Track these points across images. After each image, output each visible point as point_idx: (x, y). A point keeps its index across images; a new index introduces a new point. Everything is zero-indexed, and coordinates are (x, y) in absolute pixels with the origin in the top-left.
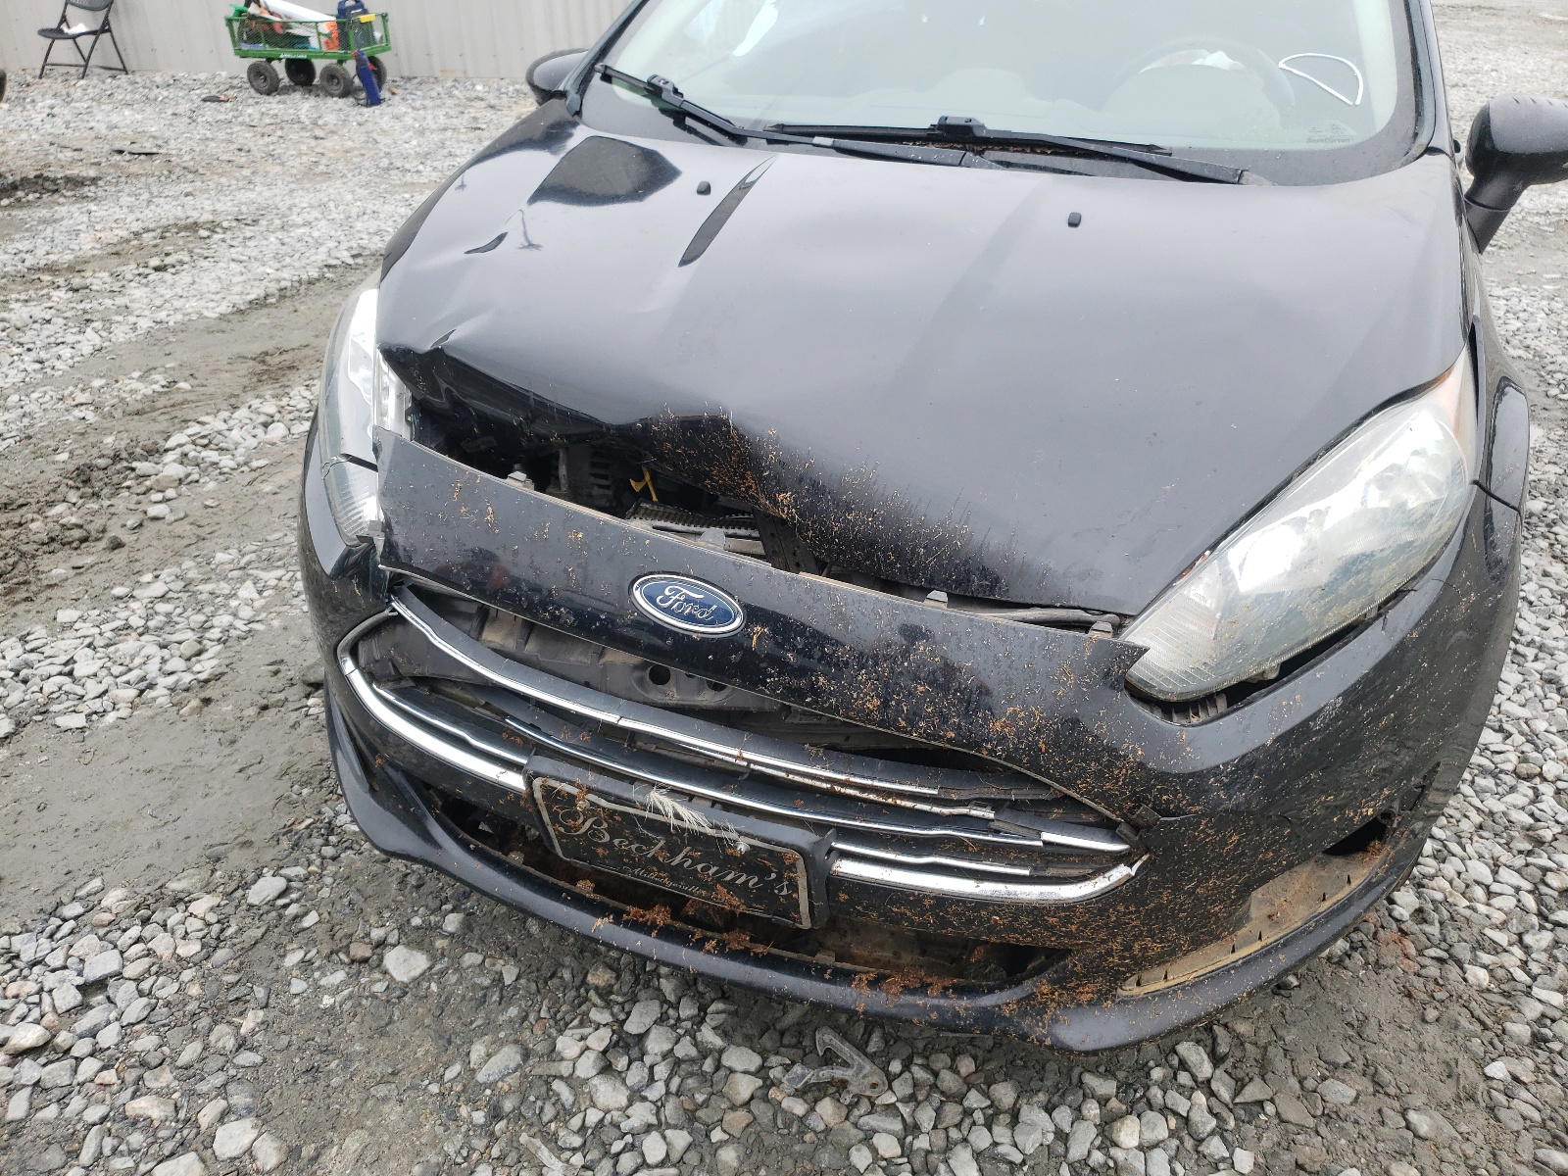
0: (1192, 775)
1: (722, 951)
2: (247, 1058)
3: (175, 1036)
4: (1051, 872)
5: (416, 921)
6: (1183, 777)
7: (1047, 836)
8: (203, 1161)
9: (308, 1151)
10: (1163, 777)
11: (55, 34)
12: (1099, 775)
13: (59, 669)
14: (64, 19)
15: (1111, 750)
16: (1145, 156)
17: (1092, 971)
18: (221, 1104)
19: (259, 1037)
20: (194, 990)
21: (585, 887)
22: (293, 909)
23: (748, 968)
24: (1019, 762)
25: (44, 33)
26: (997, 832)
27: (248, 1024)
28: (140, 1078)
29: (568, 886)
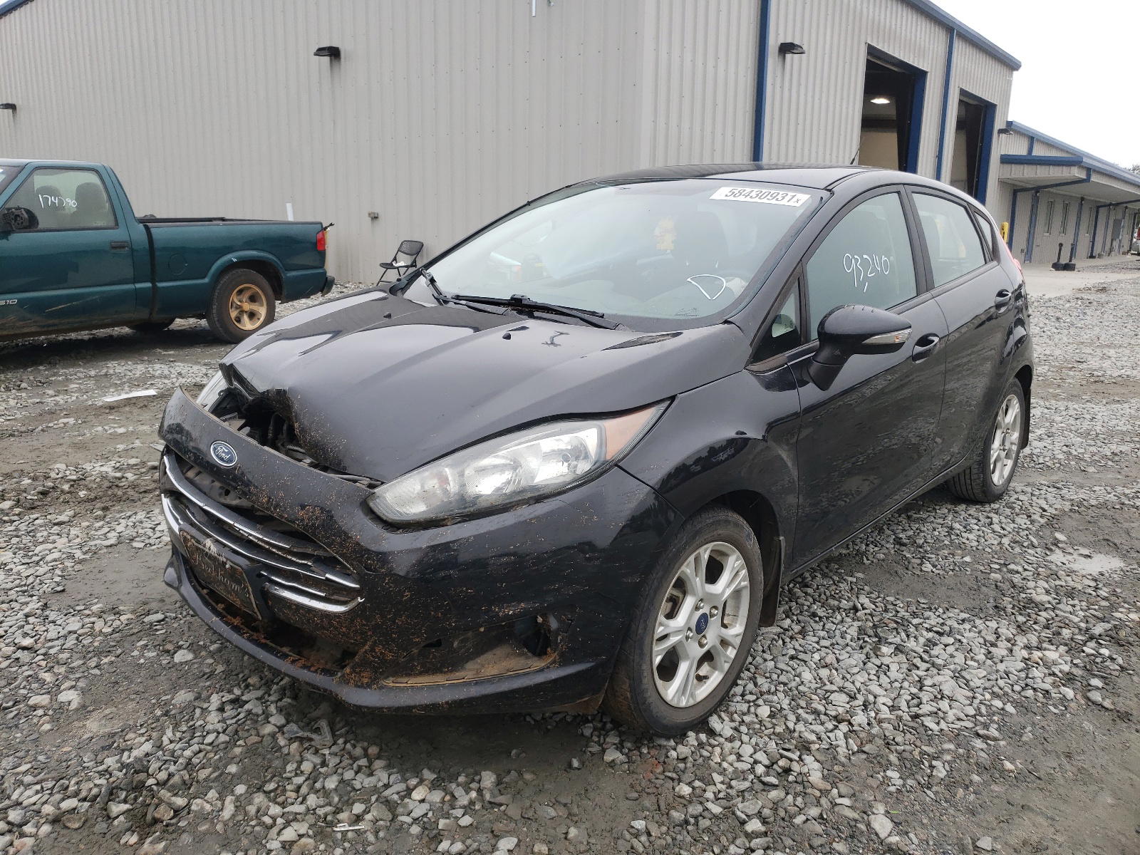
0: (380, 553)
1: (250, 640)
2: (96, 672)
3: (75, 656)
4: (335, 597)
5: (201, 643)
6: (378, 553)
7: (328, 576)
8: (51, 700)
9: (91, 708)
10: (368, 551)
11: (388, 266)
12: (341, 545)
13: (151, 526)
14: (395, 259)
15: (346, 533)
16: (586, 317)
17: (365, 664)
18: (74, 683)
19: (105, 666)
20: (96, 644)
21: (220, 607)
22: (158, 627)
23: (254, 647)
24: (308, 531)
25: (383, 265)
26: (313, 572)
27: (106, 660)
28: (53, 667)
29: (214, 604)
